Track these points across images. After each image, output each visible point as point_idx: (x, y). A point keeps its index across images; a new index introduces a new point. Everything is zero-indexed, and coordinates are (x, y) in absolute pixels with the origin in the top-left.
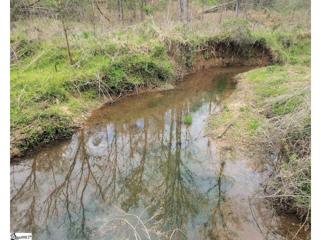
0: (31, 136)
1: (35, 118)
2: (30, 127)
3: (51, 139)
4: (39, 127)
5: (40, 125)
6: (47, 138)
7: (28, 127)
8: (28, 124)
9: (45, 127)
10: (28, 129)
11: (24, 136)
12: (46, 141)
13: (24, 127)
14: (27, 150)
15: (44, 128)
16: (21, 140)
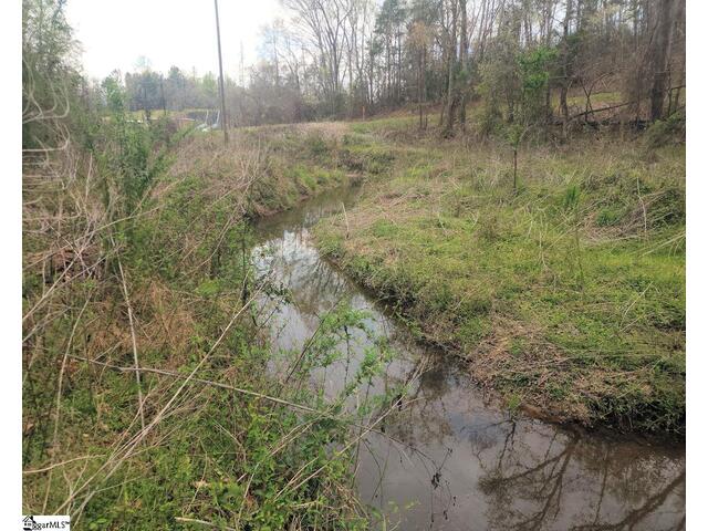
0: (623, 398)
1: (646, 362)
2: (627, 376)
3: (663, 426)
4: (647, 387)
5: (649, 383)
6: (654, 418)
7: (623, 374)
8: (624, 369)
9: (661, 392)
10: (622, 380)
11: (609, 390)
12: (649, 424)
13: (615, 370)
14: (602, 421)
15: (657, 393)
16: (599, 395)
